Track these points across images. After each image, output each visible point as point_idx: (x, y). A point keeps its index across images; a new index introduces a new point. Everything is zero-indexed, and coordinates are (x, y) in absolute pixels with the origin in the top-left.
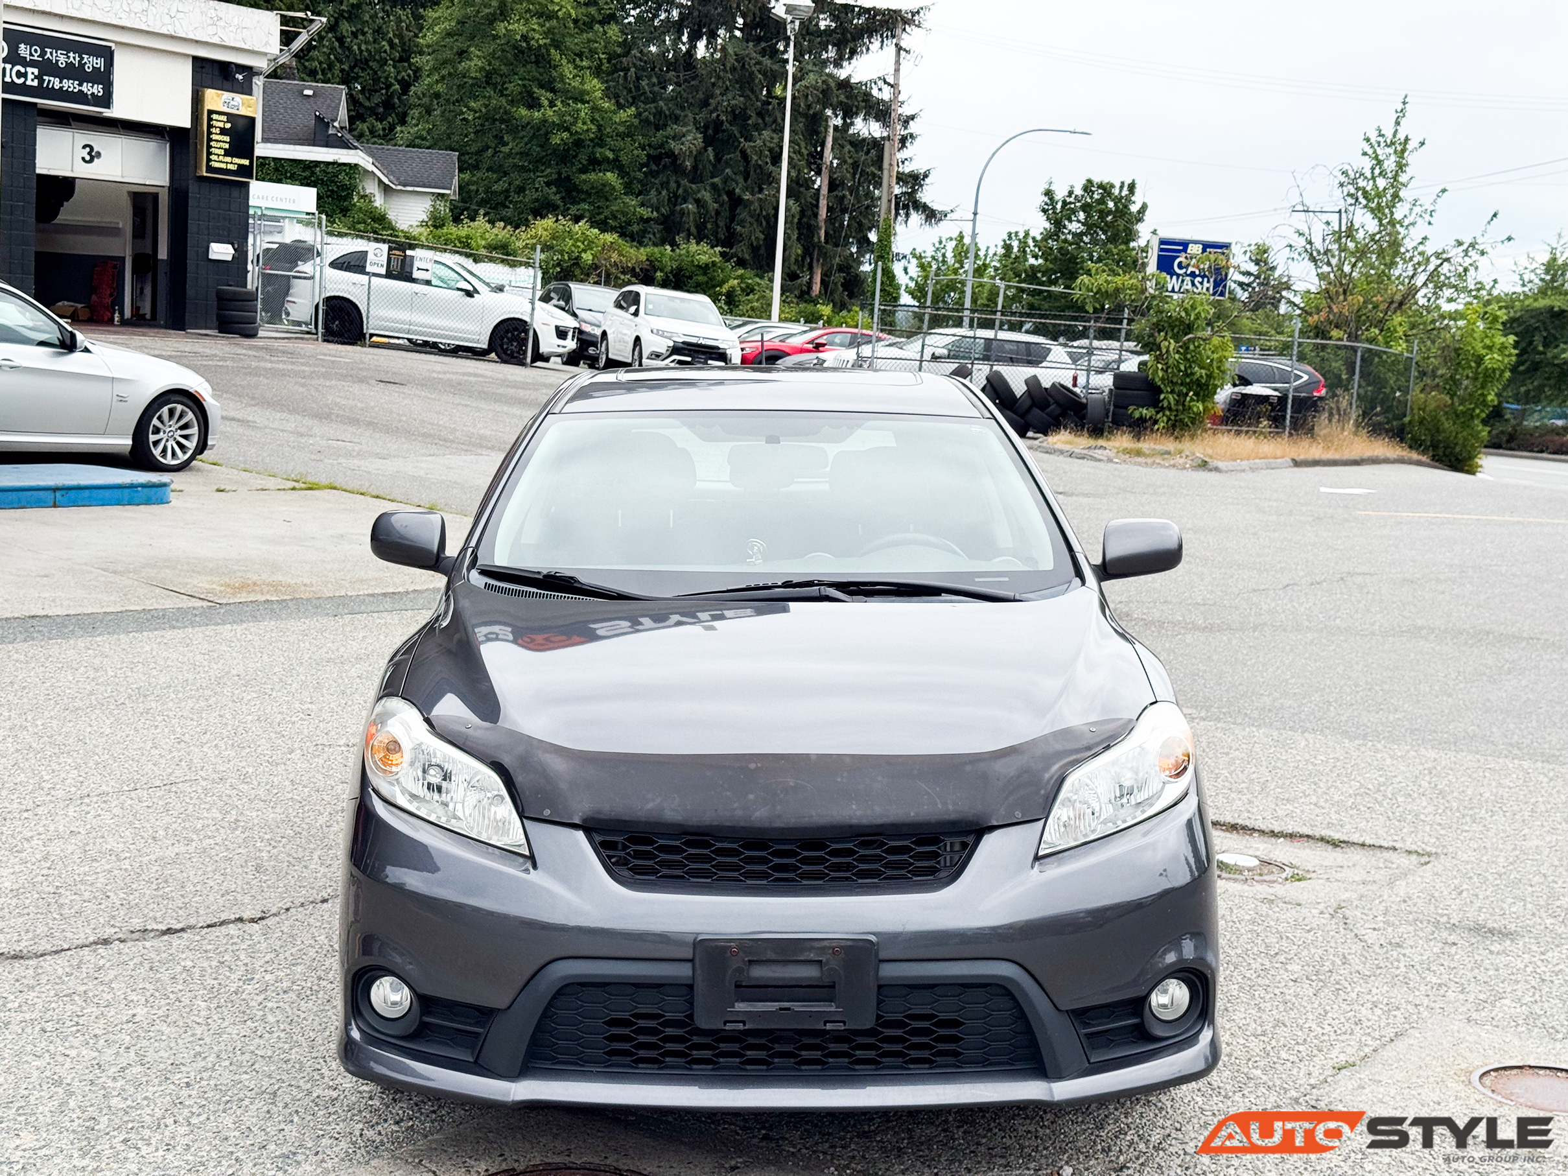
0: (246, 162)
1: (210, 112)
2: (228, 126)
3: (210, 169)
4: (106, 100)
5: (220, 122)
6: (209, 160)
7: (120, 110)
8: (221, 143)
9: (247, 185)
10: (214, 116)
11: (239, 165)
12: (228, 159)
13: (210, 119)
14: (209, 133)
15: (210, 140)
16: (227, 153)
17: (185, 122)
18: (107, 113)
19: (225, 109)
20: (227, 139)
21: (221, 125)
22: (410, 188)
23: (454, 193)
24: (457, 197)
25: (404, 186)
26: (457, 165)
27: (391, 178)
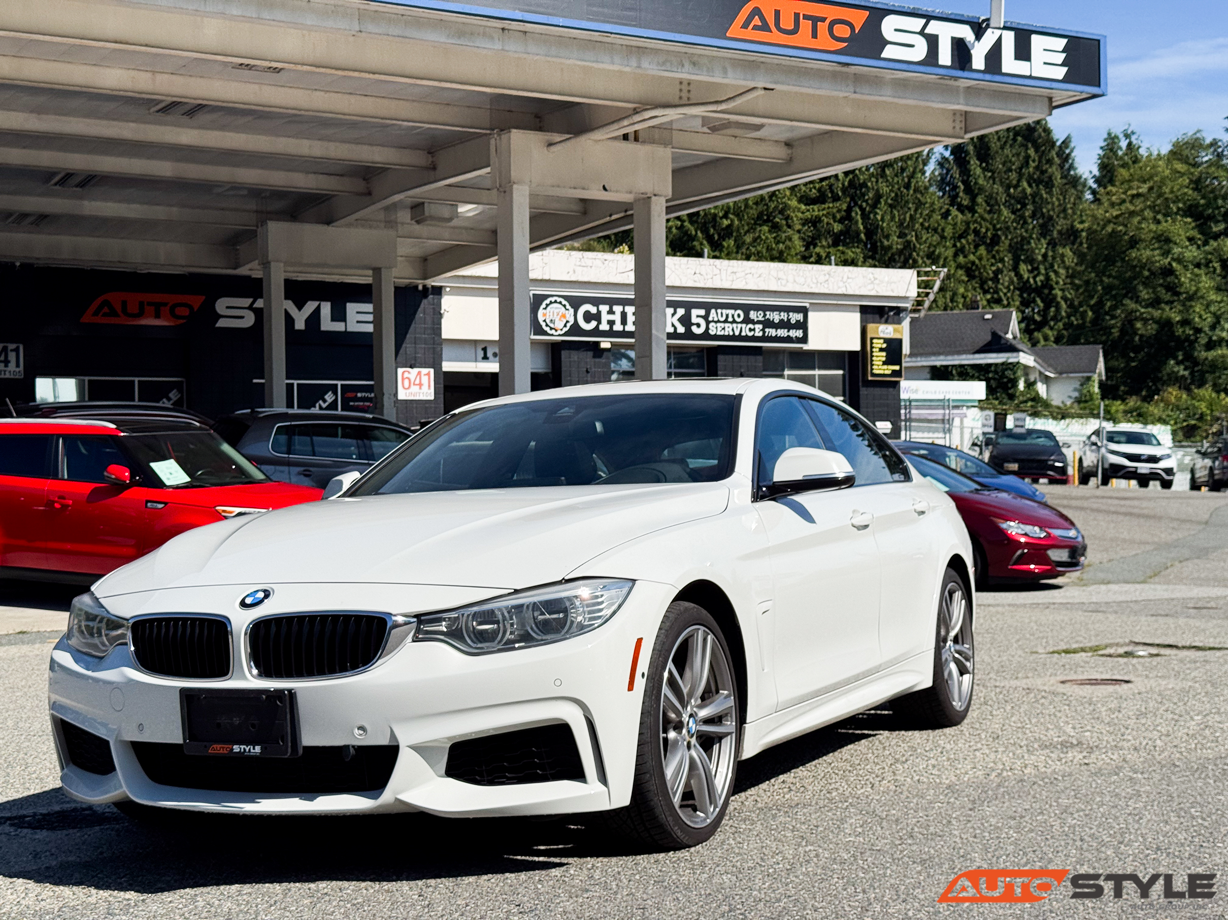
0: (897, 368)
1: (872, 339)
2: (884, 346)
3: (873, 375)
4: (804, 340)
5: (879, 344)
6: (872, 369)
7: (813, 344)
8: (879, 358)
9: (898, 383)
10: (875, 341)
11: (893, 371)
12: (885, 367)
13: (872, 343)
14: (872, 352)
15: (872, 356)
16: (885, 363)
17: (857, 347)
18: (806, 347)
19: (882, 335)
20: (884, 354)
21: (879, 346)
22: (1065, 375)
23: (1100, 375)
24: (1104, 378)
25: (1061, 373)
26: (1101, 354)
27: (1050, 369)
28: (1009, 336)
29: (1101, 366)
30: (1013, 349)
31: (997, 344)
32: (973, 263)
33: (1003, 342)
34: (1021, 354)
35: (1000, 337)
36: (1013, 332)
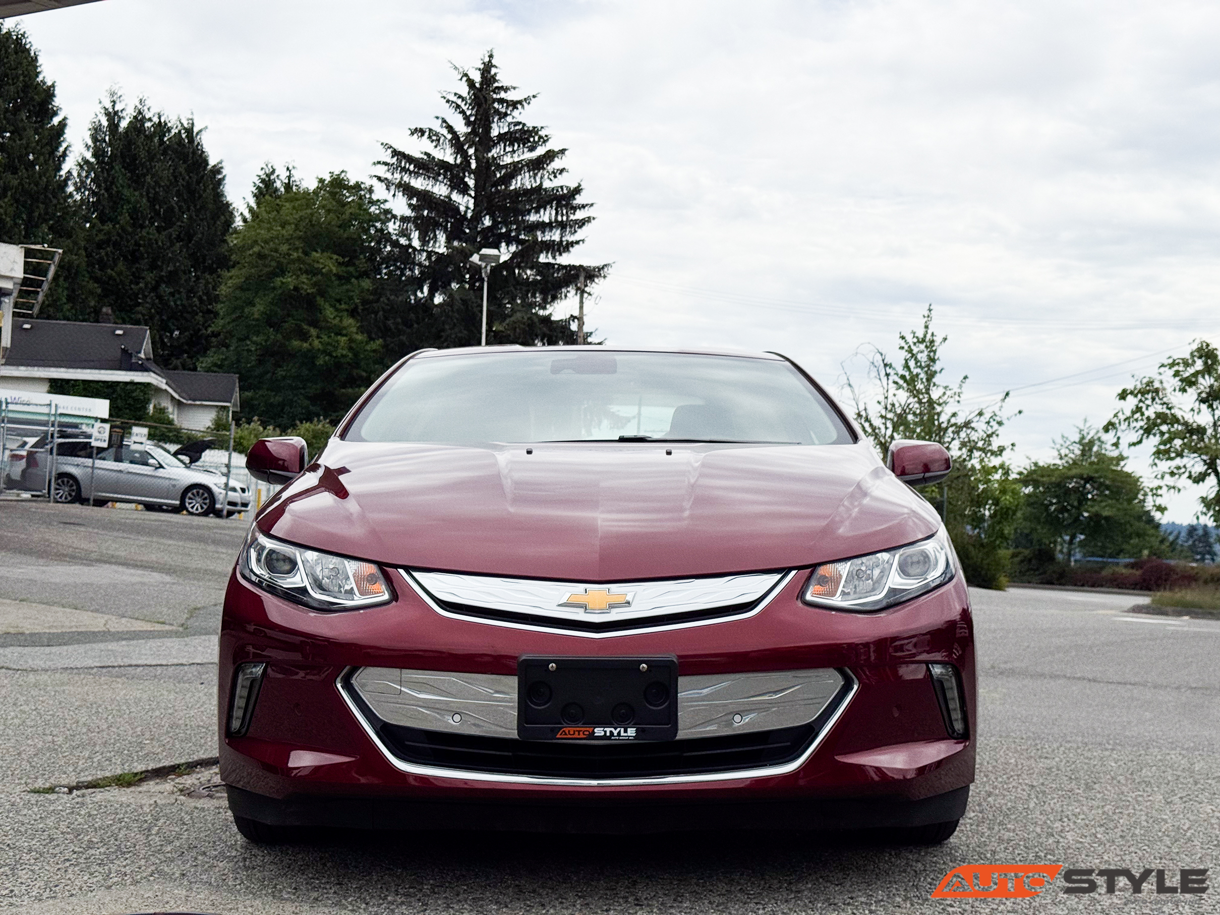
22: (198, 403)
23: (235, 405)
24: (239, 409)
25: (194, 400)
26: (237, 385)
27: (184, 395)
28: (142, 355)
29: (236, 395)
30: (143, 368)
31: (126, 362)
32: (110, 277)
33: (133, 361)
34: (152, 374)
35: (131, 355)
36: (146, 350)
